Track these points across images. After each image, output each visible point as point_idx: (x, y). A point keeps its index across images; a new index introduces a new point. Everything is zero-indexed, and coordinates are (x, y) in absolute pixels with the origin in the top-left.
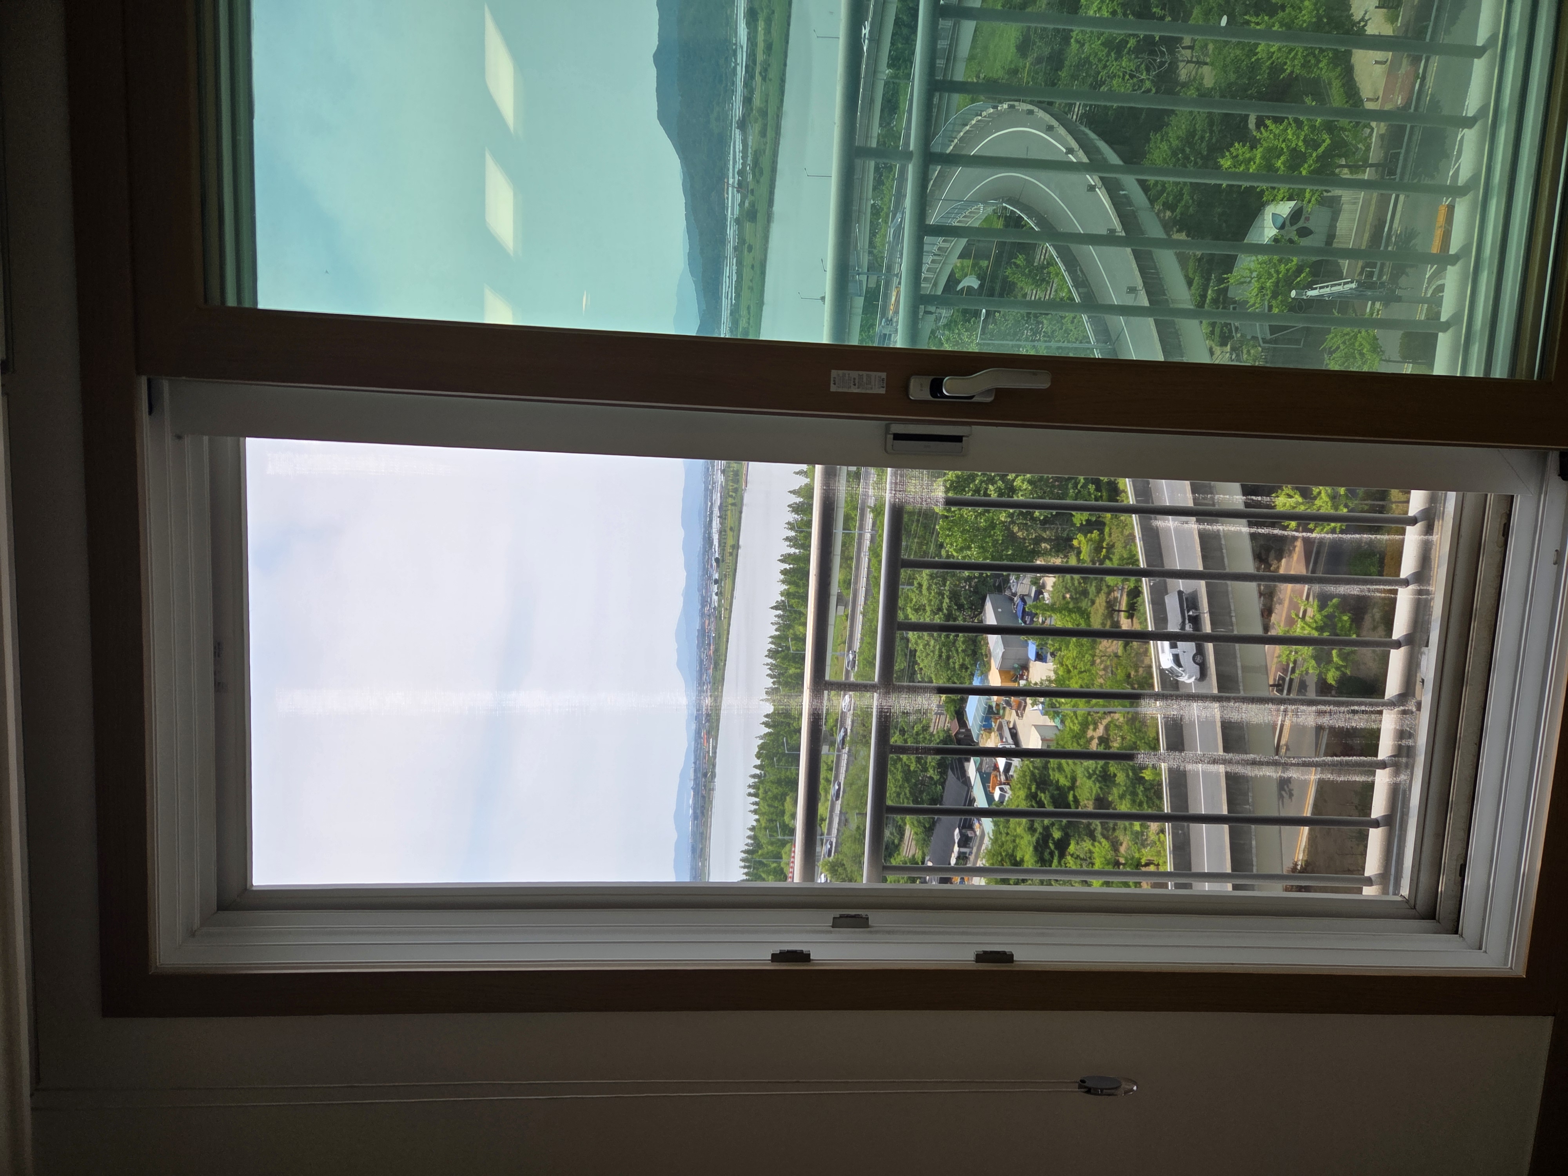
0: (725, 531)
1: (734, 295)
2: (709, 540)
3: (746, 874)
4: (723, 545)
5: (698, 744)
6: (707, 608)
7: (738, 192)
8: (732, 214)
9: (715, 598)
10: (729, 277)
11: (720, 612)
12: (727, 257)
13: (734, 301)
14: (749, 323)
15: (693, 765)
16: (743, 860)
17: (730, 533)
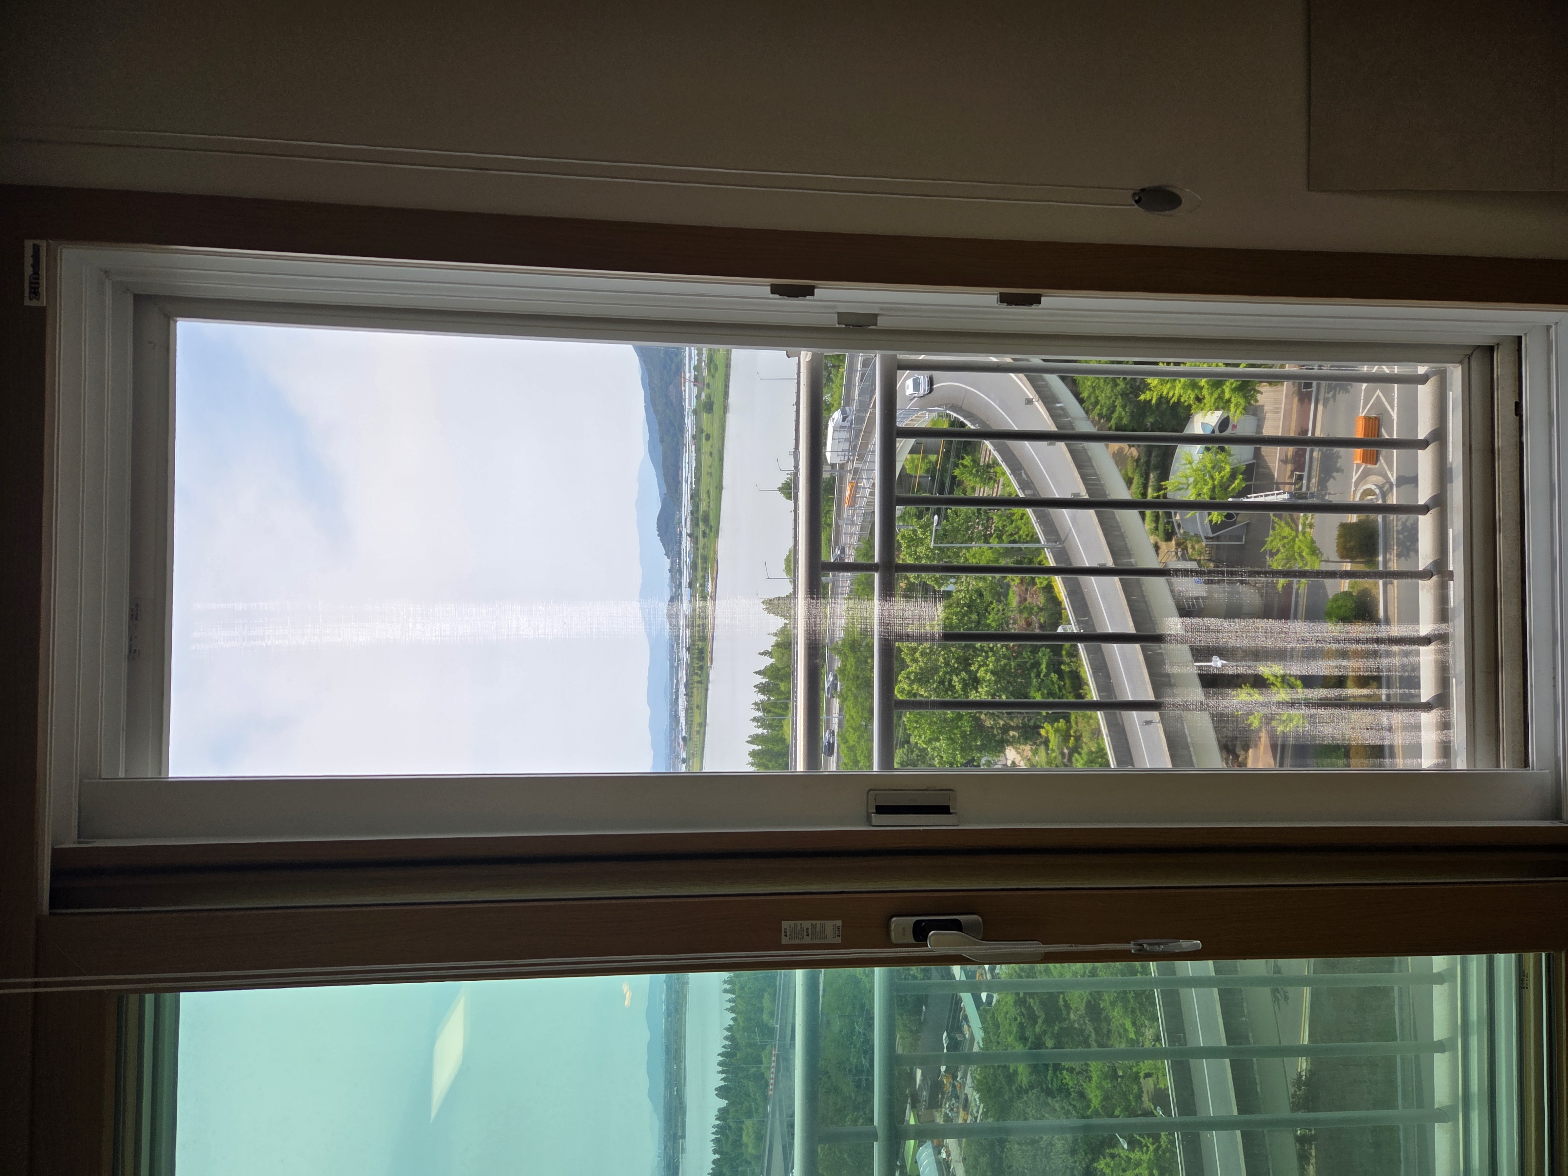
0: (692, 709)
1: (693, 480)
2: (675, 718)
3: (723, 1079)
4: (689, 723)
7: (695, 385)
8: (690, 405)
10: (688, 463)
12: (686, 445)
13: (694, 486)
14: (709, 507)
16: (720, 1064)
17: (696, 711)
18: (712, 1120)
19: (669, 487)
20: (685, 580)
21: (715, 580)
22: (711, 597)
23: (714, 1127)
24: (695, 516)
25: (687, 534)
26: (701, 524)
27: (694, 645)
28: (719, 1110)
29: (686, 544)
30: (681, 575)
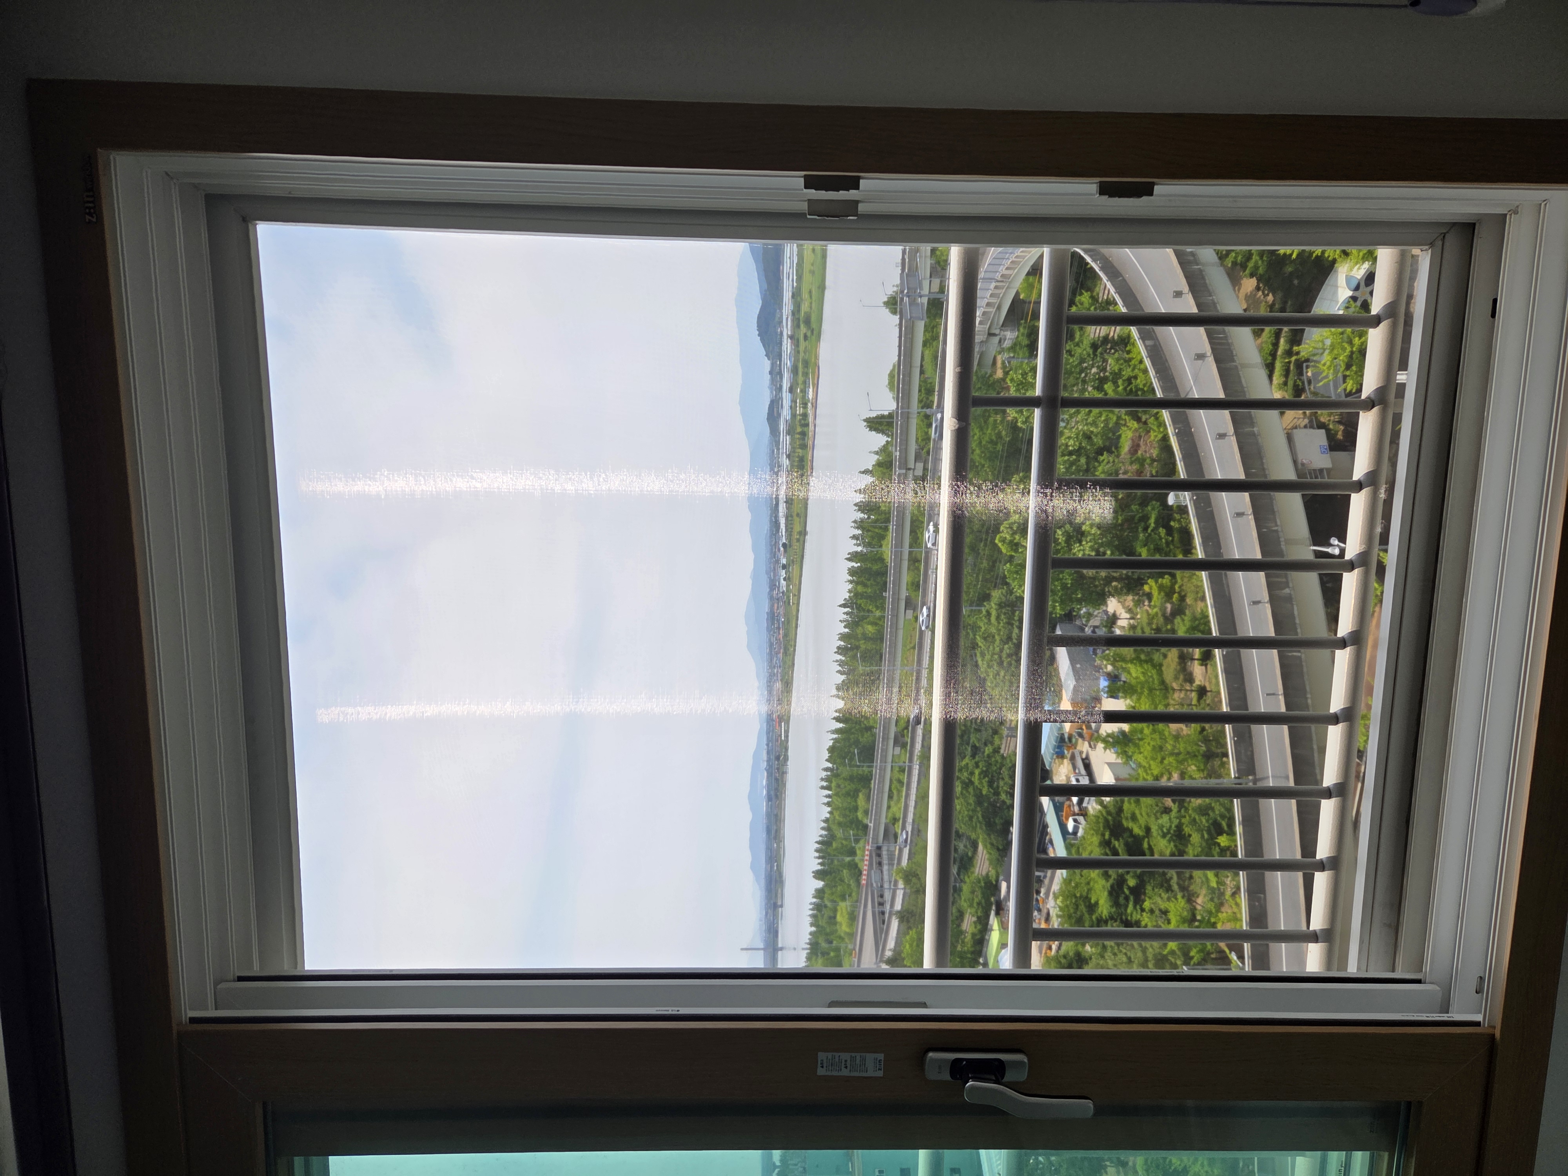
0: (792, 516)
1: (795, 277)
2: (776, 524)
3: (820, 864)
4: (790, 530)
5: (770, 726)
6: (775, 592)
9: (783, 583)
10: (790, 258)
11: (788, 597)
13: (795, 284)
14: (811, 308)
15: (766, 747)
16: (817, 851)
17: (796, 519)
18: (809, 899)
19: (769, 283)
20: (786, 385)
21: (816, 386)
22: (812, 404)
23: (811, 904)
24: (797, 316)
25: (788, 336)
26: (802, 326)
27: (794, 452)
28: (816, 890)
29: (787, 346)
30: (781, 378)
